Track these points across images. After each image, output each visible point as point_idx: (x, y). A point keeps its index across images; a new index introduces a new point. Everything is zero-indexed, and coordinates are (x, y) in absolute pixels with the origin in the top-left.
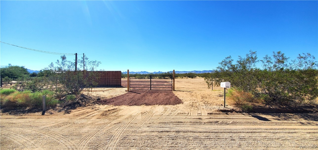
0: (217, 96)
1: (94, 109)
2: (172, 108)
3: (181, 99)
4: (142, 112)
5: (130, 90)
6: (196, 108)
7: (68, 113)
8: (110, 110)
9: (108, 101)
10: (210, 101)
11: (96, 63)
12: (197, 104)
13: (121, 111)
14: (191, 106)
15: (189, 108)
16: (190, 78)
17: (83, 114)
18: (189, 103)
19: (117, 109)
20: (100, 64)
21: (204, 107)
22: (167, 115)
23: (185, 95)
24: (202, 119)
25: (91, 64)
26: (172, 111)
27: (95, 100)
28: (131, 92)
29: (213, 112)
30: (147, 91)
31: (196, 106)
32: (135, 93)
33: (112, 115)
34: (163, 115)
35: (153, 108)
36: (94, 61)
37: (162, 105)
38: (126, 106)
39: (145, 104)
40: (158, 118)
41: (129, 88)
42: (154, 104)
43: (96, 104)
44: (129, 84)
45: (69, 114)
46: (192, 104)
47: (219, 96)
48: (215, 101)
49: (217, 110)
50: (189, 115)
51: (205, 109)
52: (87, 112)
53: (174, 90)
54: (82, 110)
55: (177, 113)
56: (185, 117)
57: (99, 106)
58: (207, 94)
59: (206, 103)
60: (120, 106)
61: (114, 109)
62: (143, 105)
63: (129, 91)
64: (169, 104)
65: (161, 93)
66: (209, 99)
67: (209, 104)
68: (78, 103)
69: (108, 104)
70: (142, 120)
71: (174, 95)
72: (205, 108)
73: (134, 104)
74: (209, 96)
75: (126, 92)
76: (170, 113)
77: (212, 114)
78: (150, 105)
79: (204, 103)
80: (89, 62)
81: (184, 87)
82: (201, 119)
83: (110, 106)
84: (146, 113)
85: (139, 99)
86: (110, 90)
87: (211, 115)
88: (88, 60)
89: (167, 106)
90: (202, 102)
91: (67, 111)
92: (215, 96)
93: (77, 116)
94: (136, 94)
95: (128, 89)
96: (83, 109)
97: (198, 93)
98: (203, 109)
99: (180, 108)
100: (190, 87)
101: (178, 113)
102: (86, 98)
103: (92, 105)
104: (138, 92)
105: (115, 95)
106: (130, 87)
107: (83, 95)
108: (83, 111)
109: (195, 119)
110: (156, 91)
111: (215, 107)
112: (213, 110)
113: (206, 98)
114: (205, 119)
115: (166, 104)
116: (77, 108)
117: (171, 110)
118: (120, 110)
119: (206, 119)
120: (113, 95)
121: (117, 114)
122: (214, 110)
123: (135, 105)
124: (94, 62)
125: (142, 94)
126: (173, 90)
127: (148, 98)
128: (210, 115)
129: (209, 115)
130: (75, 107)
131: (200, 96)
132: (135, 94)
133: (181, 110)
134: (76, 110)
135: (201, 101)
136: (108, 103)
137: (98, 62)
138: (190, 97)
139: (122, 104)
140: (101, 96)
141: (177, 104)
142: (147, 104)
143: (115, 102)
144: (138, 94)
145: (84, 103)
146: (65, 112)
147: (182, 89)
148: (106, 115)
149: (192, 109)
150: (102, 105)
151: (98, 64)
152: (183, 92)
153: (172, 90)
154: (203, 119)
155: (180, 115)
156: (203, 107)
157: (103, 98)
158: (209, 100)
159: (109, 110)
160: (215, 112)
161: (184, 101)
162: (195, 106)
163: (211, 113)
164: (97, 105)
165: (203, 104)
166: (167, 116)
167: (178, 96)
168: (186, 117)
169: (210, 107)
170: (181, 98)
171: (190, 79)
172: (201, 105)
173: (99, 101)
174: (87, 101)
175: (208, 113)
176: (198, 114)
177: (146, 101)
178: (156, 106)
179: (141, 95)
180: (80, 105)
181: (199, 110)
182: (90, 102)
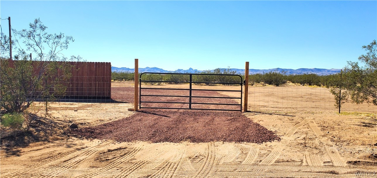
0: (359, 125)
1: (72, 147)
2: (258, 150)
3: (273, 130)
4: (190, 156)
5: (140, 108)
6: (315, 151)
7: (16, 154)
8: (112, 151)
9: (98, 131)
10: (346, 137)
11: (63, 40)
12: (317, 142)
13: (139, 153)
14: (301, 147)
15: (299, 149)
16: (271, 86)
17: (51, 157)
18: (295, 140)
19: (127, 149)
20: (70, 42)
21: (335, 148)
22: (253, 162)
23: (279, 123)
24: (338, 174)
25: (51, 41)
26: (260, 155)
27: (66, 129)
28: (142, 112)
29: (360, 160)
30: (181, 111)
31: (314, 145)
32: (153, 114)
33: (122, 160)
34: (243, 163)
35: (212, 148)
36: (59, 34)
37: (230, 141)
38: (146, 142)
39: (189, 138)
40: (235, 170)
41: (139, 104)
42: (212, 140)
43: (70, 137)
44: (139, 94)
45: (18, 157)
46: (303, 142)
47: (364, 126)
48: (357, 136)
49: (369, 155)
50: (303, 164)
51: (338, 154)
52: (58, 152)
53: (246, 111)
54: (44, 148)
55: (274, 161)
56: (296, 169)
57: (81, 141)
58: (331, 122)
59: (338, 141)
60: (130, 143)
61: (120, 149)
62: (186, 140)
63: (137, 110)
64: (248, 141)
65: (216, 115)
66: (340, 132)
67: (345, 143)
68: (29, 133)
69: (101, 138)
70: (198, 172)
71: (250, 121)
72: (337, 151)
73: (162, 138)
74: (339, 125)
75: (132, 113)
76: (259, 160)
77: (359, 164)
78: (203, 141)
79: (332, 140)
80: (46, 36)
81: (266, 104)
82: (336, 174)
83: (108, 143)
84: (201, 157)
85: (169, 128)
86: (88, 108)
87: (356, 166)
88: (44, 32)
89: (244, 145)
90: (326, 138)
91: (9, 150)
92: (352, 126)
93: (39, 160)
94: (159, 116)
95: (136, 106)
96: (48, 147)
97: (309, 118)
98: (333, 152)
99: (275, 150)
100: (280, 105)
101: (276, 159)
102: (44, 124)
103: (62, 139)
104: (162, 114)
105: (107, 118)
106: (140, 102)
107: (33, 117)
108: (47, 151)
109: (322, 172)
110: (204, 111)
111: (362, 148)
112: (358, 155)
113: (333, 128)
114: (345, 173)
115: (240, 141)
116: (30, 144)
117: (257, 154)
118: (135, 151)
119: (348, 173)
120: (102, 119)
121: (132, 160)
122: (362, 155)
123: (167, 140)
124: (58, 37)
125: (173, 117)
126: (243, 111)
127: (192, 127)
128: (354, 166)
129: (352, 166)
130: (25, 143)
131: (315, 124)
132: (156, 117)
133: (280, 153)
134: (30, 149)
135: (323, 136)
136: (99, 136)
137: (68, 38)
138: (292, 127)
139: (136, 139)
140: (75, 119)
141: (265, 142)
142: (194, 140)
143: (115, 134)
144: (164, 117)
145: (42, 134)
146: (7, 153)
147: (263, 109)
148: (109, 161)
149: (307, 153)
150: (87, 138)
151: (67, 43)
152: (270, 116)
153: (241, 111)
154: (340, 173)
155: (282, 163)
156: (330, 148)
157: (82, 124)
158: (342, 134)
159: (109, 151)
160: (364, 160)
161: (281, 135)
162: (310, 145)
163: (355, 162)
164: (73, 138)
165: (331, 143)
166: (254, 165)
167: (261, 123)
168: (299, 168)
169: (349, 148)
170: (270, 128)
171: (270, 88)
172: (325, 143)
173: (76, 130)
174: (49, 130)
175: (350, 162)
176: (324, 162)
177: (190, 133)
178: (216, 143)
179: (171, 119)
180: (37, 139)
181: (325, 155)
182: (56, 133)
